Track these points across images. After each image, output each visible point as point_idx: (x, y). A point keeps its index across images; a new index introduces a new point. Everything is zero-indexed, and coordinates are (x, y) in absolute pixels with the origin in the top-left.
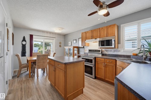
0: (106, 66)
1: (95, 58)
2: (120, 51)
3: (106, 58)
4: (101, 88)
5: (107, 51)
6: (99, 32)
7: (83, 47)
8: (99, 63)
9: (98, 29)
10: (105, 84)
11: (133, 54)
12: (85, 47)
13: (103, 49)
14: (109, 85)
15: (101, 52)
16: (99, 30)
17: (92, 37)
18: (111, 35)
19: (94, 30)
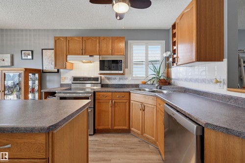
0: (114, 105)
1: (94, 93)
2: (127, 78)
3: (115, 92)
4: (113, 148)
5: (109, 79)
6: (98, 45)
7: (56, 70)
8: (101, 101)
9: (96, 38)
10: (114, 136)
11: (142, 82)
12: (61, 71)
13: (102, 76)
14: (120, 135)
15: (99, 82)
16: (98, 41)
17: (83, 52)
18: (119, 54)
19: (88, 38)
